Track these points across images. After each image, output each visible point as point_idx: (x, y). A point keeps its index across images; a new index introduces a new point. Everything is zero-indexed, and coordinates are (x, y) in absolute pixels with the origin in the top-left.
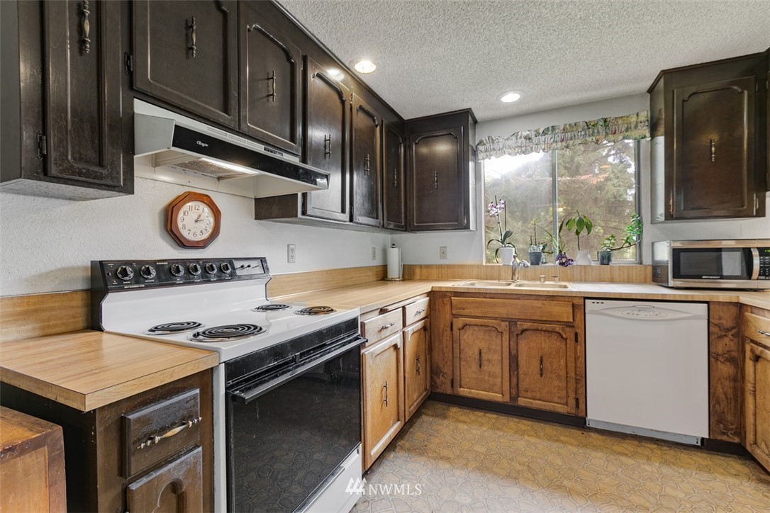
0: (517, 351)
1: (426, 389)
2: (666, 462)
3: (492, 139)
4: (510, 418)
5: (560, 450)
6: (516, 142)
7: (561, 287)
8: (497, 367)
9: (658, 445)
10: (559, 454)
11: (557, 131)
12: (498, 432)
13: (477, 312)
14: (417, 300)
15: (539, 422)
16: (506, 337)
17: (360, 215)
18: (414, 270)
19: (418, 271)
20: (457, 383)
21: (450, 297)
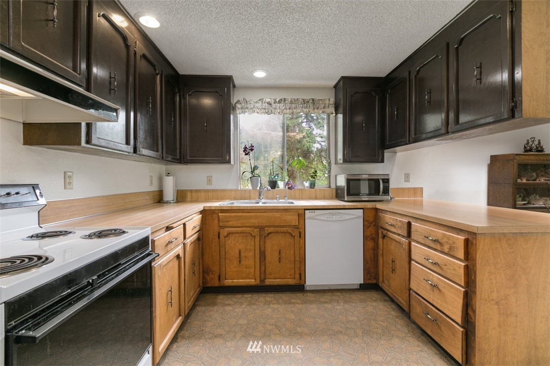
0: (265, 247)
1: (199, 286)
2: (346, 302)
3: (246, 101)
4: (260, 295)
5: (293, 310)
6: (262, 105)
7: (289, 203)
8: (251, 260)
9: (341, 292)
10: (292, 312)
11: (287, 102)
12: (253, 306)
13: (238, 223)
14: (194, 217)
15: (278, 293)
16: (257, 239)
17: (143, 148)
18: (185, 195)
19: (189, 194)
20: (222, 277)
21: (218, 214)
